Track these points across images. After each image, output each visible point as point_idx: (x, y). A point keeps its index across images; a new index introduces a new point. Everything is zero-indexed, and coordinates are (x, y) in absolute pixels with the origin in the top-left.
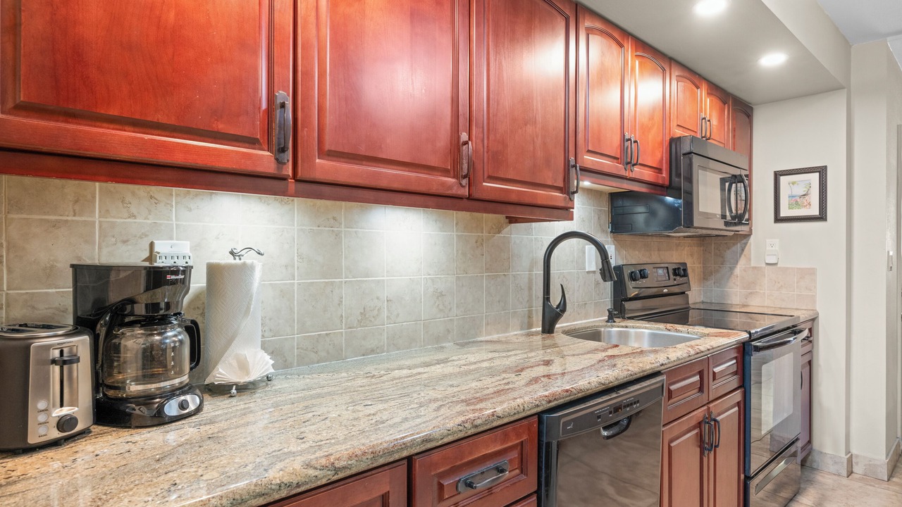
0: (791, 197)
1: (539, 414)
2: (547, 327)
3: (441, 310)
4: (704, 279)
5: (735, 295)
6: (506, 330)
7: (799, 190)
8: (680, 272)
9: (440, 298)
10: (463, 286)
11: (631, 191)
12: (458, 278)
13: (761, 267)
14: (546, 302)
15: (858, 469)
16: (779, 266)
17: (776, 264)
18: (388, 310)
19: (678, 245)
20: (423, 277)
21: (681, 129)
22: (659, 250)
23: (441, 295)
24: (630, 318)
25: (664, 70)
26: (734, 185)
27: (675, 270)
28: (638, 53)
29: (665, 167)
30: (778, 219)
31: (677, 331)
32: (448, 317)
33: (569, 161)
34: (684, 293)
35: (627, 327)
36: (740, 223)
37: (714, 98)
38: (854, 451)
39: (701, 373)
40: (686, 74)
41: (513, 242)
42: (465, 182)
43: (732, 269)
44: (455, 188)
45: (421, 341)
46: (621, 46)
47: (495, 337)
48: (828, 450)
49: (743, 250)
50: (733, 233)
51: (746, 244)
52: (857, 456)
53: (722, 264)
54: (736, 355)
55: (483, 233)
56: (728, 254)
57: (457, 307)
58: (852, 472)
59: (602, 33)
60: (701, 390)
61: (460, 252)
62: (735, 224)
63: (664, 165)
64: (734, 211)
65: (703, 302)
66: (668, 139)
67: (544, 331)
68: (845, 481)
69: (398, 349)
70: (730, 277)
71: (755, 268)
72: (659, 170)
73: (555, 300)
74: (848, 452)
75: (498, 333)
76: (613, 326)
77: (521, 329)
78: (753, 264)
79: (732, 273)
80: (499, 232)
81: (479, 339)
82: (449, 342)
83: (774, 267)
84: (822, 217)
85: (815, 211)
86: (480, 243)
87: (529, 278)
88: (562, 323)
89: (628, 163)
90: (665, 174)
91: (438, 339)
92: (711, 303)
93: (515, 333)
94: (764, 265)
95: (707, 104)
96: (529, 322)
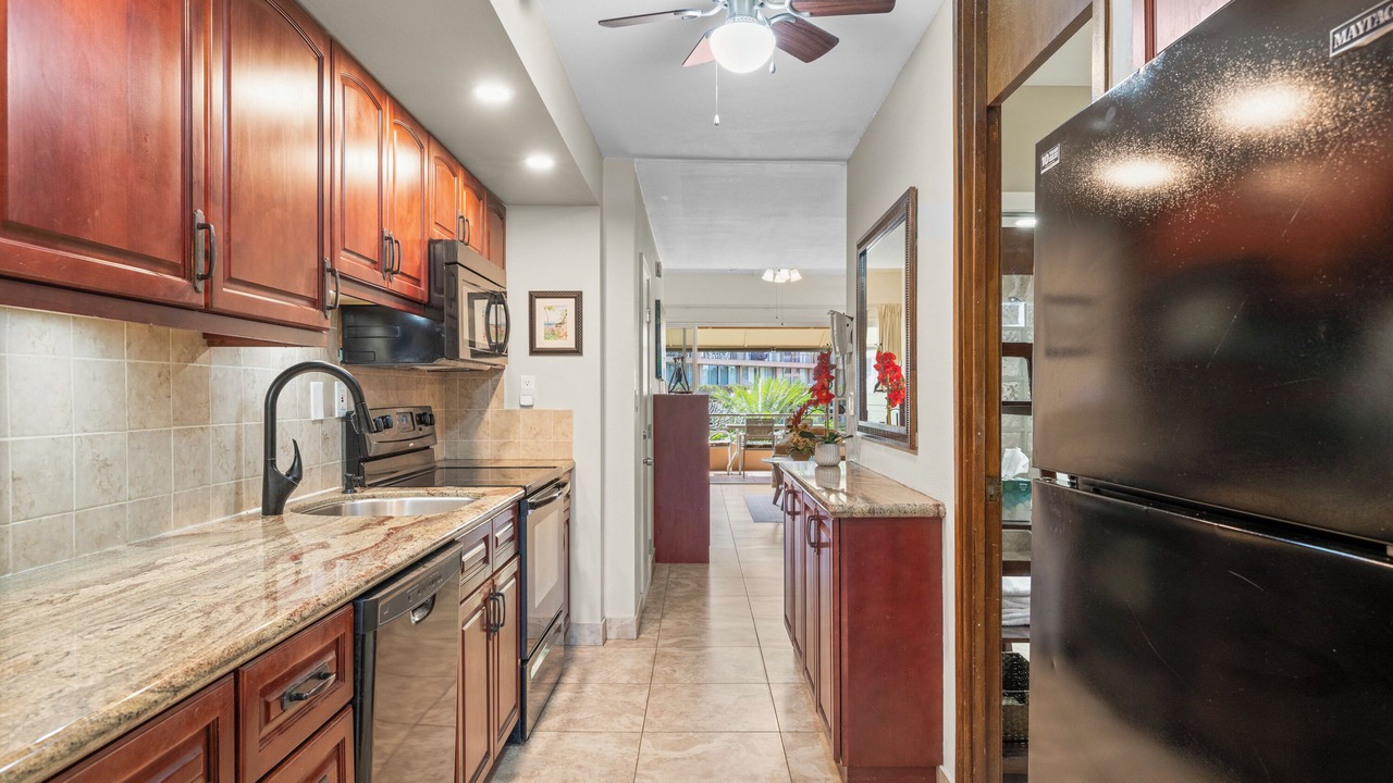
0: (547, 324)
1: (354, 601)
2: (272, 506)
3: (105, 491)
4: (447, 428)
5: (486, 447)
6: (204, 518)
7: (555, 317)
8: (424, 418)
9: (103, 471)
10: (139, 448)
11: (378, 305)
12: (132, 436)
13: (516, 411)
14: (270, 468)
15: (612, 635)
16: (534, 408)
17: (531, 406)
18: (16, 497)
19: (418, 382)
20: (74, 435)
21: (439, 228)
22: (397, 389)
23: (106, 465)
24: (371, 486)
25: (422, 147)
26: (493, 306)
27: (419, 416)
28: (397, 121)
29: (423, 278)
30: (534, 351)
31: (443, 495)
32: (116, 502)
33: (324, 262)
34: (428, 448)
35: (374, 497)
36: (500, 355)
37: (471, 194)
38: (608, 615)
39: (486, 540)
40: (444, 157)
41: (213, 375)
42: (201, 285)
43: (482, 413)
44: (188, 294)
45: (72, 547)
46: (379, 108)
47: (190, 528)
48: (585, 620)
49: (495, 389)
50: (489, 367)
51: (498, 381)
52: (611, 619)
53: (470, 407)
54: (511, 517)
55: (168, 360)
56: (477, 394)
57: (131, 484)
58: (606, 639)
59: (357, 85)
60: (486, 560)
61: (134, 392)
62: (496, 355)
63: (423, 274)
64: (494, 341)
65: (446, 460)
66: (427, 239)
67: (266, 512)
68: (601, 650)
69: (33, 564)
70: (479, 424)
71: (508, 411)
72: (417, 281)
73: (283, 464)
74: (603, 618)
75: (193, 522)
76: (354, 498)
77: (226, 514)
78: (506, 408)
79: (482, 419)
80: (193, 360)
81: (167, 534)
82: (119, 543)
83: (529, 410)
84: (577, 351)
85: (570, 343)
86: (164, 376)
87: (237, 433)
88: (296, 496)
89: (387, 270)
90: (423, 288)
91: (100, 541)
92: (457, 460)
93: (216, 521)
94: (518, 408)
95: (463, 200)
96: (236, 502)
